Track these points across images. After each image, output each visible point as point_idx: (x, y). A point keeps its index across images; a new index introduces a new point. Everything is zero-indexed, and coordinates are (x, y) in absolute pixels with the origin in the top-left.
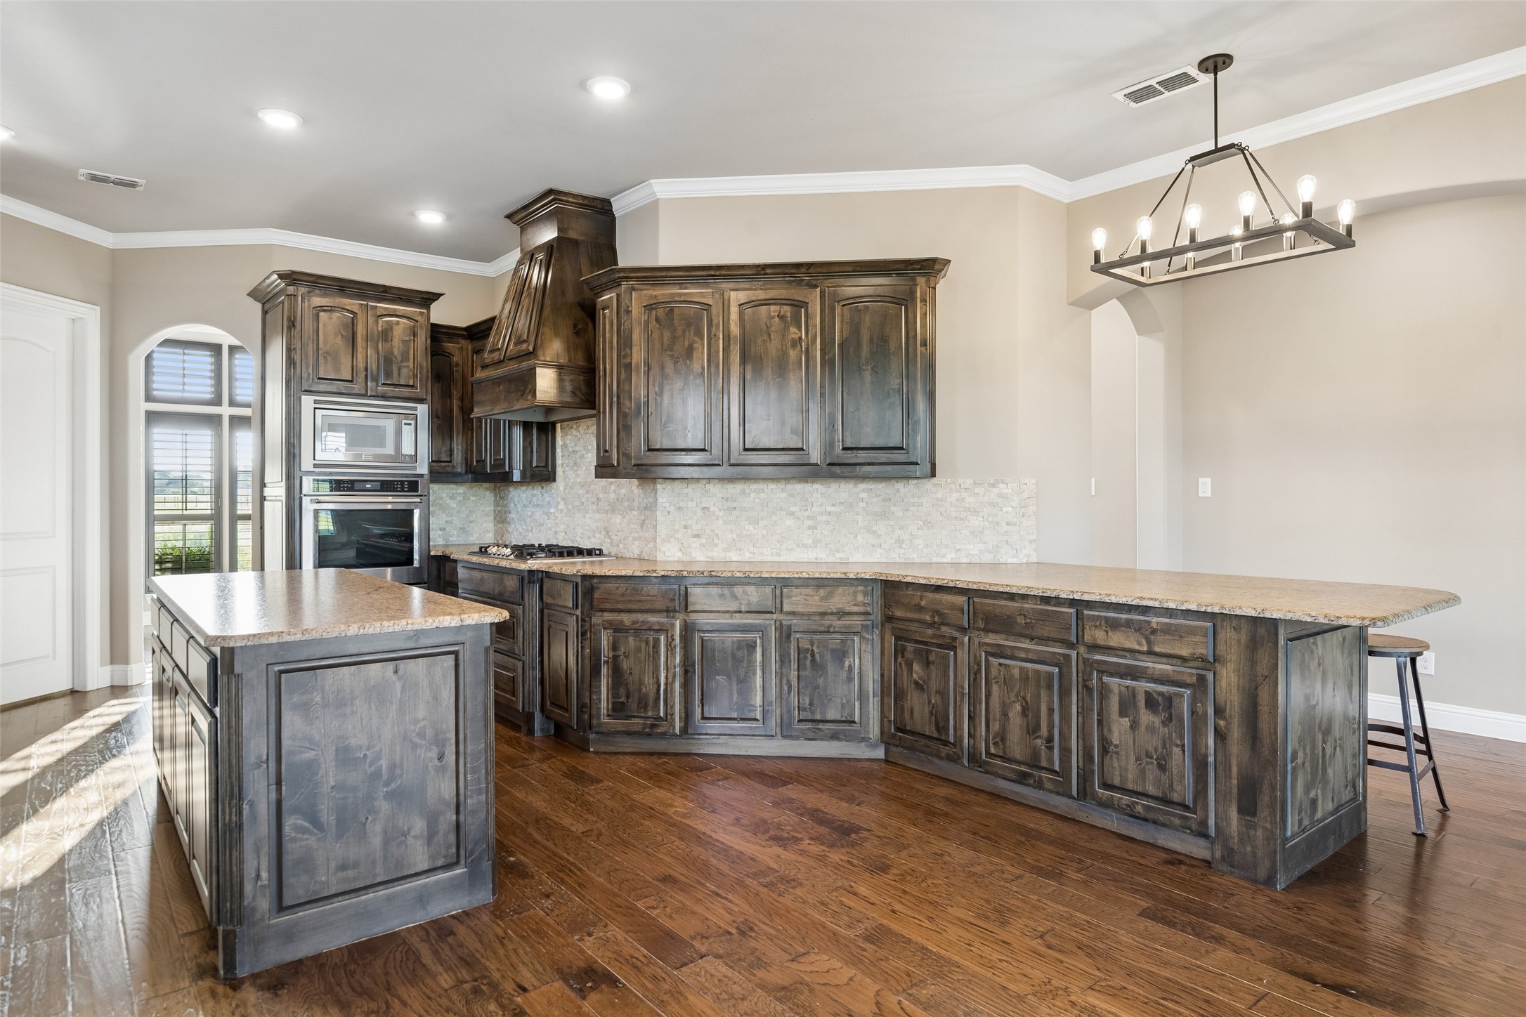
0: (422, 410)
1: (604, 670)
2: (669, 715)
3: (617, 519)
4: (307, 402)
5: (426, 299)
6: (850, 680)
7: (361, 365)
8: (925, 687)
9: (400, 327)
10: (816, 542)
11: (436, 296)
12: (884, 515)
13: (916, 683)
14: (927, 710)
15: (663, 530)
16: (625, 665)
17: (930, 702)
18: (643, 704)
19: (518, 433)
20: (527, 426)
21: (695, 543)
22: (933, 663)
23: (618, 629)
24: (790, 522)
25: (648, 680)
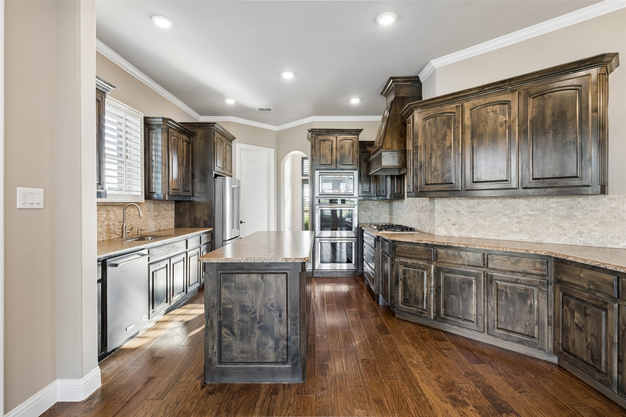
0: (356, 173)
1: (400, 283)
2: (428, 309)
3: (422, 215)
4: (317, 173)
5: (358, 132)
6: (531, 312)
7: (334, 158)
8: (583, 329)
9: (347, 144)
10: (521, 231)
11: (361, 130)
12: (568, 217)
13: (577, 325)
14: (584, 345)
15: (437, 221)
16: (409, 282)
17: (587, 340)
18: (416, 302)
19: (389, 180)
20: (392, 177)
21: (453, 228)
22: (590, 316)
23: (406, 265)
24: (504, 219)
25: (419, 291)
